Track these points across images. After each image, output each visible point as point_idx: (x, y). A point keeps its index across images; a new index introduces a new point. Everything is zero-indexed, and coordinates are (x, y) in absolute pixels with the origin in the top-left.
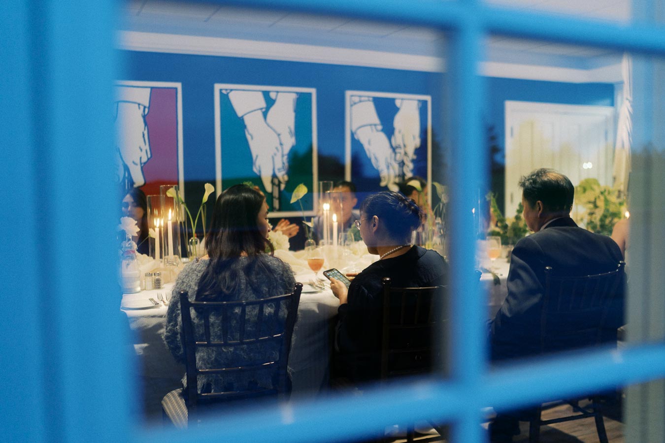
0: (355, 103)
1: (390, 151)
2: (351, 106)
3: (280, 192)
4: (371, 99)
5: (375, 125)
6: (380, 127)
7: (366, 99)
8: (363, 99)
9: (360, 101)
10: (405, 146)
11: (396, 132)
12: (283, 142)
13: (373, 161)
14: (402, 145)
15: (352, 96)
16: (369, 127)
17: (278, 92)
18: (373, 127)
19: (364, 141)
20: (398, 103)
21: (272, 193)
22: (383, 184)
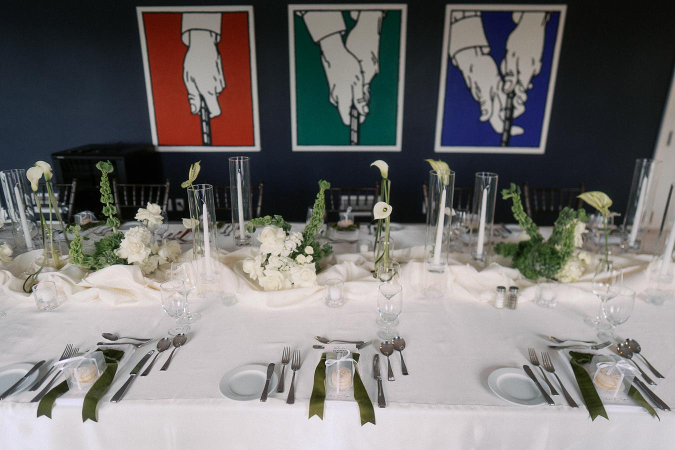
0: (456, 21)
1: (498, 78)
2: (451, 23)
4: (479, 14)
5: (481, 47)
6: (486, 50)
7: (473, 14)
8: (467, 14)
9: (464, 17)
10: (518, 72)
11: (509, 56)
12: (365, 69)
13: (474, 91)
14: (515, 72)
15: (453, 11)
16: (473, 50)
17: (359, 11)
18: (478, 50)
19: (464, 67)
20: (516, 17)
21: (350, 126)
22: (483, 118)
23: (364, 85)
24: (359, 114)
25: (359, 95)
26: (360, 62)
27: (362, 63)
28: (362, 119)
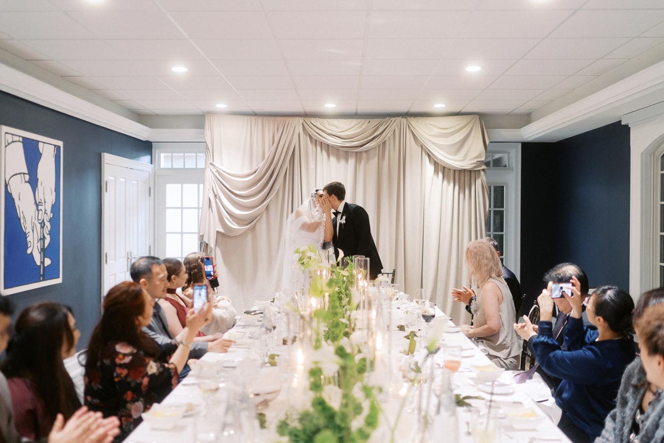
0: (9, 144)
1: (35, 207)
2: (6, 146)
4: (21, 139)
5: (24, 174)
7: (18, 138)
8: (15, 138)
9: (13, 142)
10: (45, 202)
11: (39, 184)
14: (43, 202)
15: (7, 133)
16: (19, 177)
18: (22, 175)
19: (15, 195)
20: (41, 147)
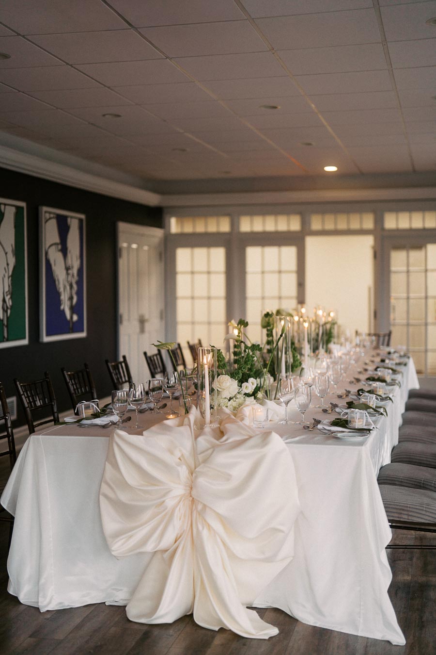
0: (47, 220)
2: (45, 223)
3: (8, 318)
4: (56, 216)
5: (57, 244)
6: (60, 247)
7: (53, 216)
8: (51, 216)
9: (50, 218)
10: (72, 267)
11: (69, 252)
12: (9, 262)
13: (57, 283)
15: (46, 212)
16: (53, 247)
17: (5, 205)
18: (57, 246)
19: (52, 262)
20: (69, 221)
21: (3, 320)
22: (62, 307)
23: (9, 278)
24: (7, 308)
25: (7, 289)
26: (6, 254)
27: (8, 255)
28: (9, 311)
